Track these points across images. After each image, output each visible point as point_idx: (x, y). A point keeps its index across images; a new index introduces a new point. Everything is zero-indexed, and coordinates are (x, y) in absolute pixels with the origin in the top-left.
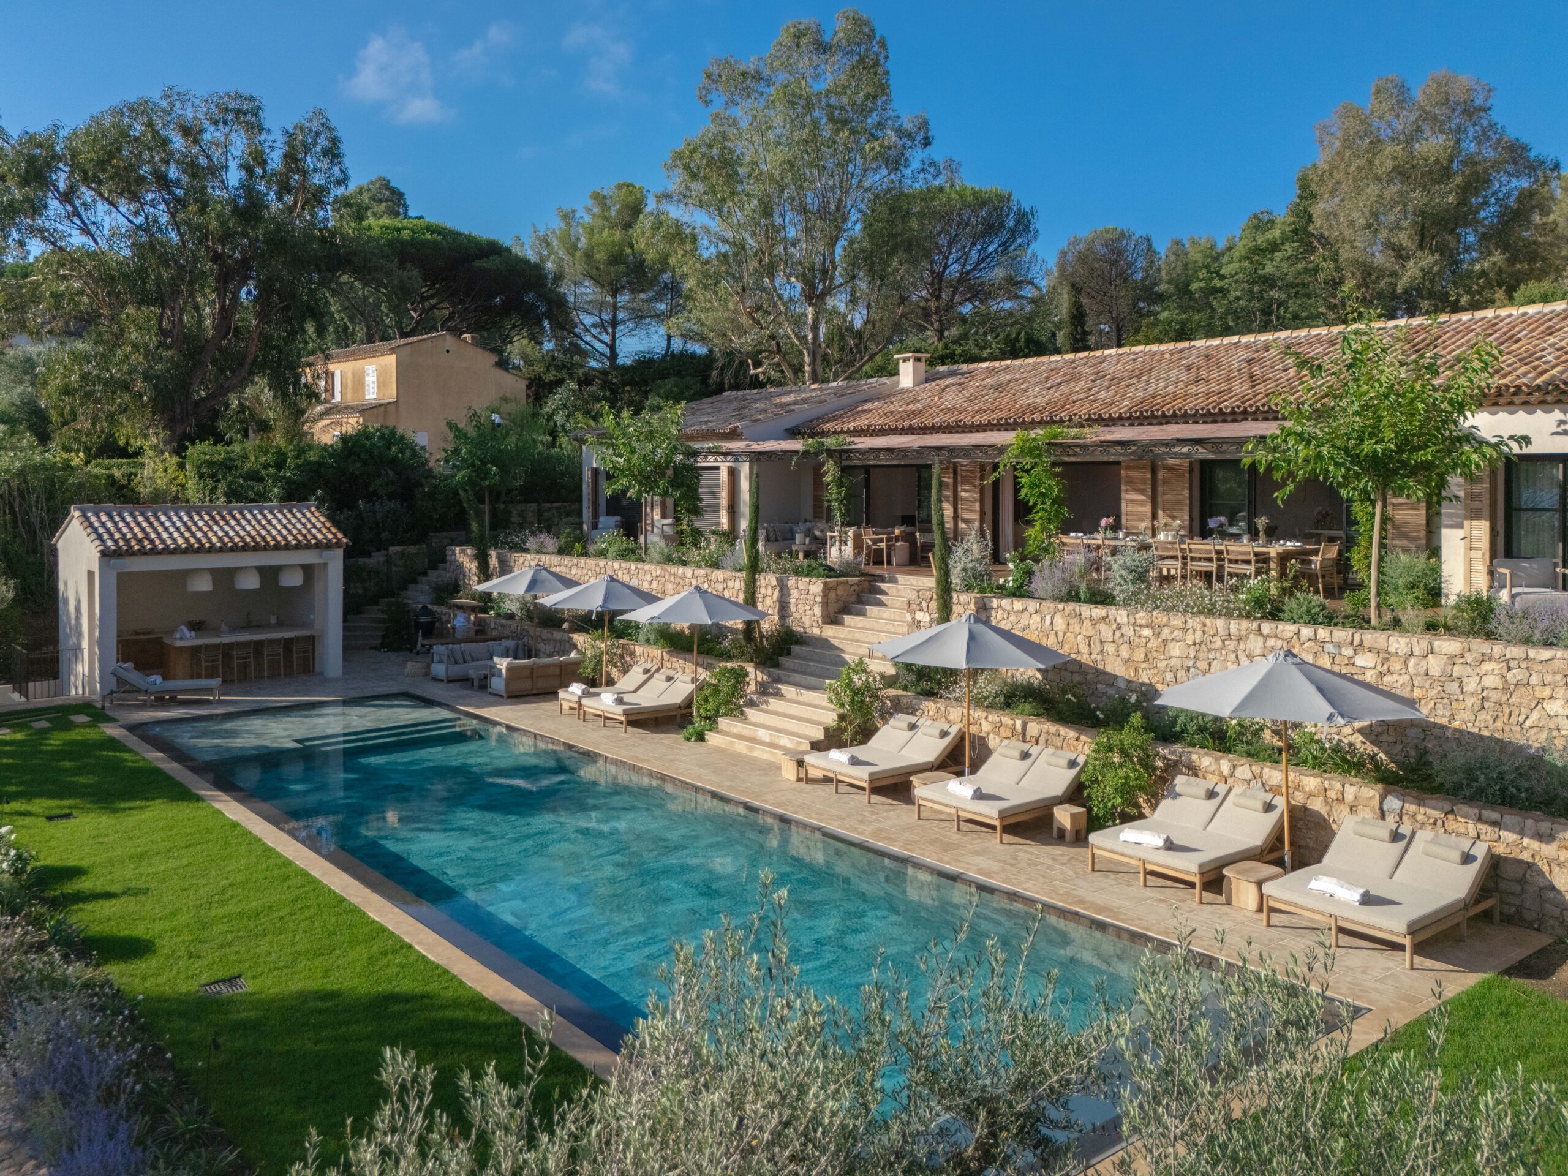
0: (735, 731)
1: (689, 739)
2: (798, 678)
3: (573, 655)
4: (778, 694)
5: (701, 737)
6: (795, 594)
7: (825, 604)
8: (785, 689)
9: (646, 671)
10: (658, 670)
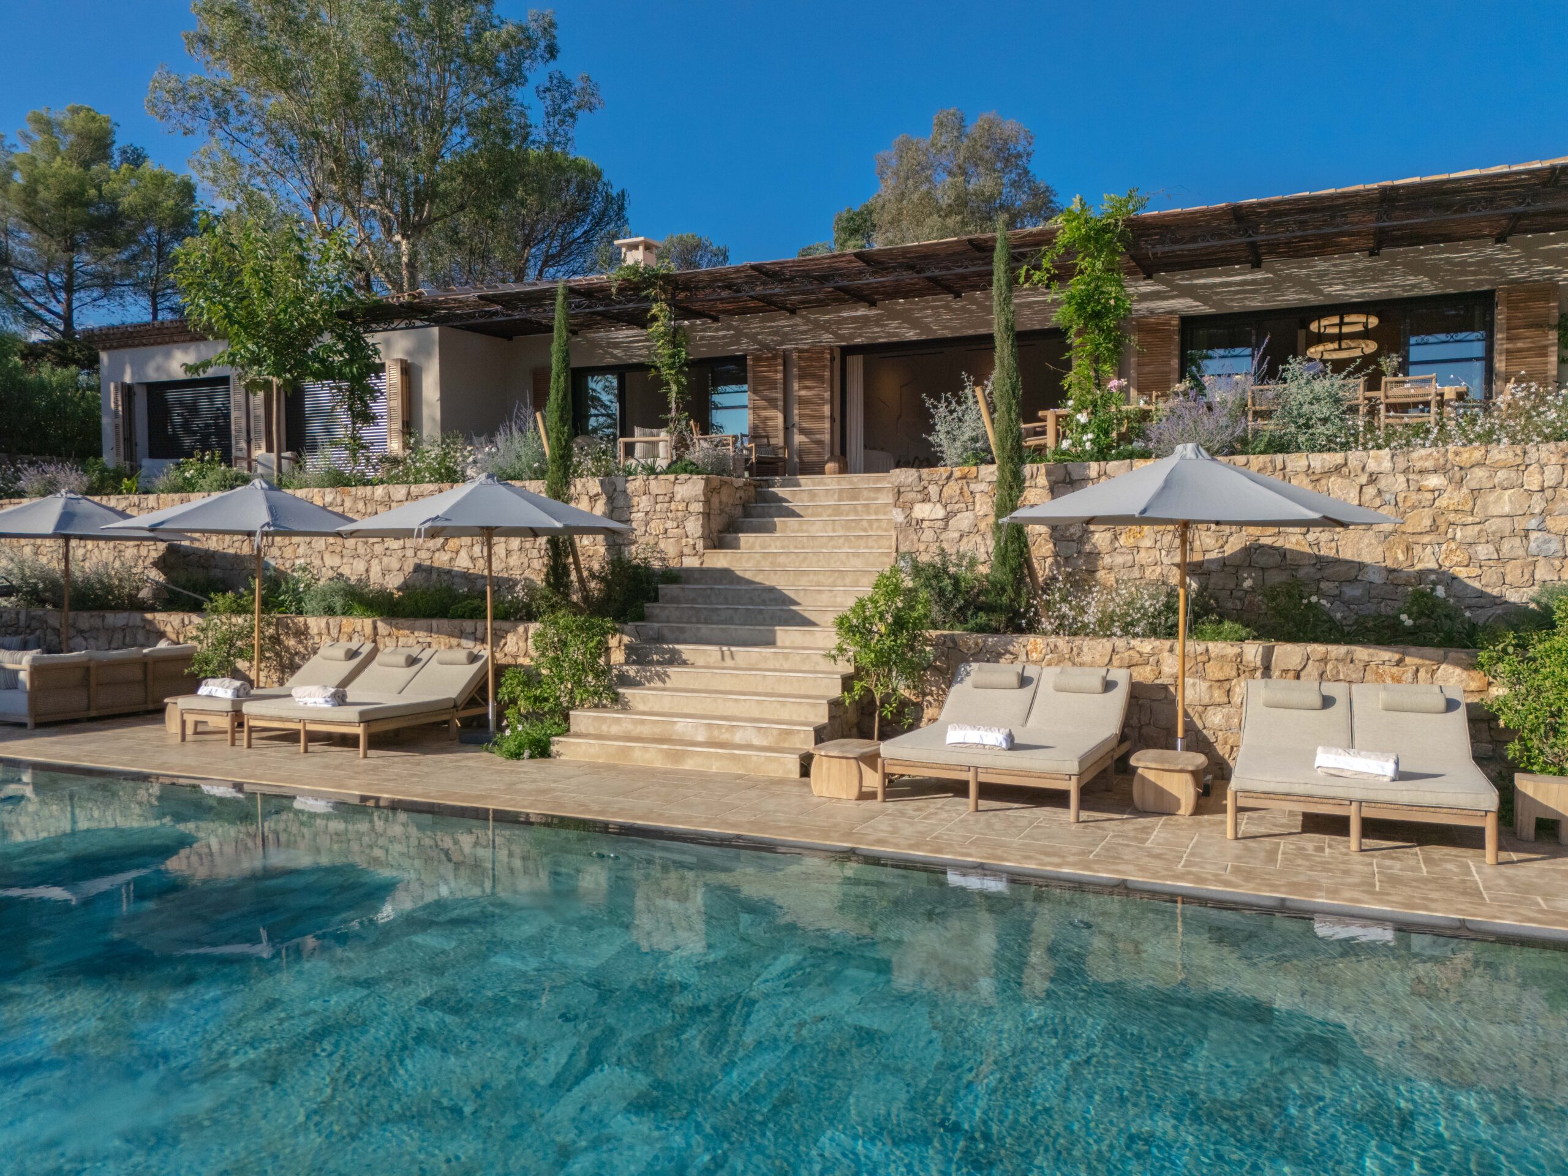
0: (615, 730)
1: (517, 756)
2: (705, 630)
3: (163, 645)
4: (675, 660)
5: (542, 750)
6: (642, 503)
7: (707, 515)
8: (686, 650)
9: (352, 654)
10: (375, 651)
